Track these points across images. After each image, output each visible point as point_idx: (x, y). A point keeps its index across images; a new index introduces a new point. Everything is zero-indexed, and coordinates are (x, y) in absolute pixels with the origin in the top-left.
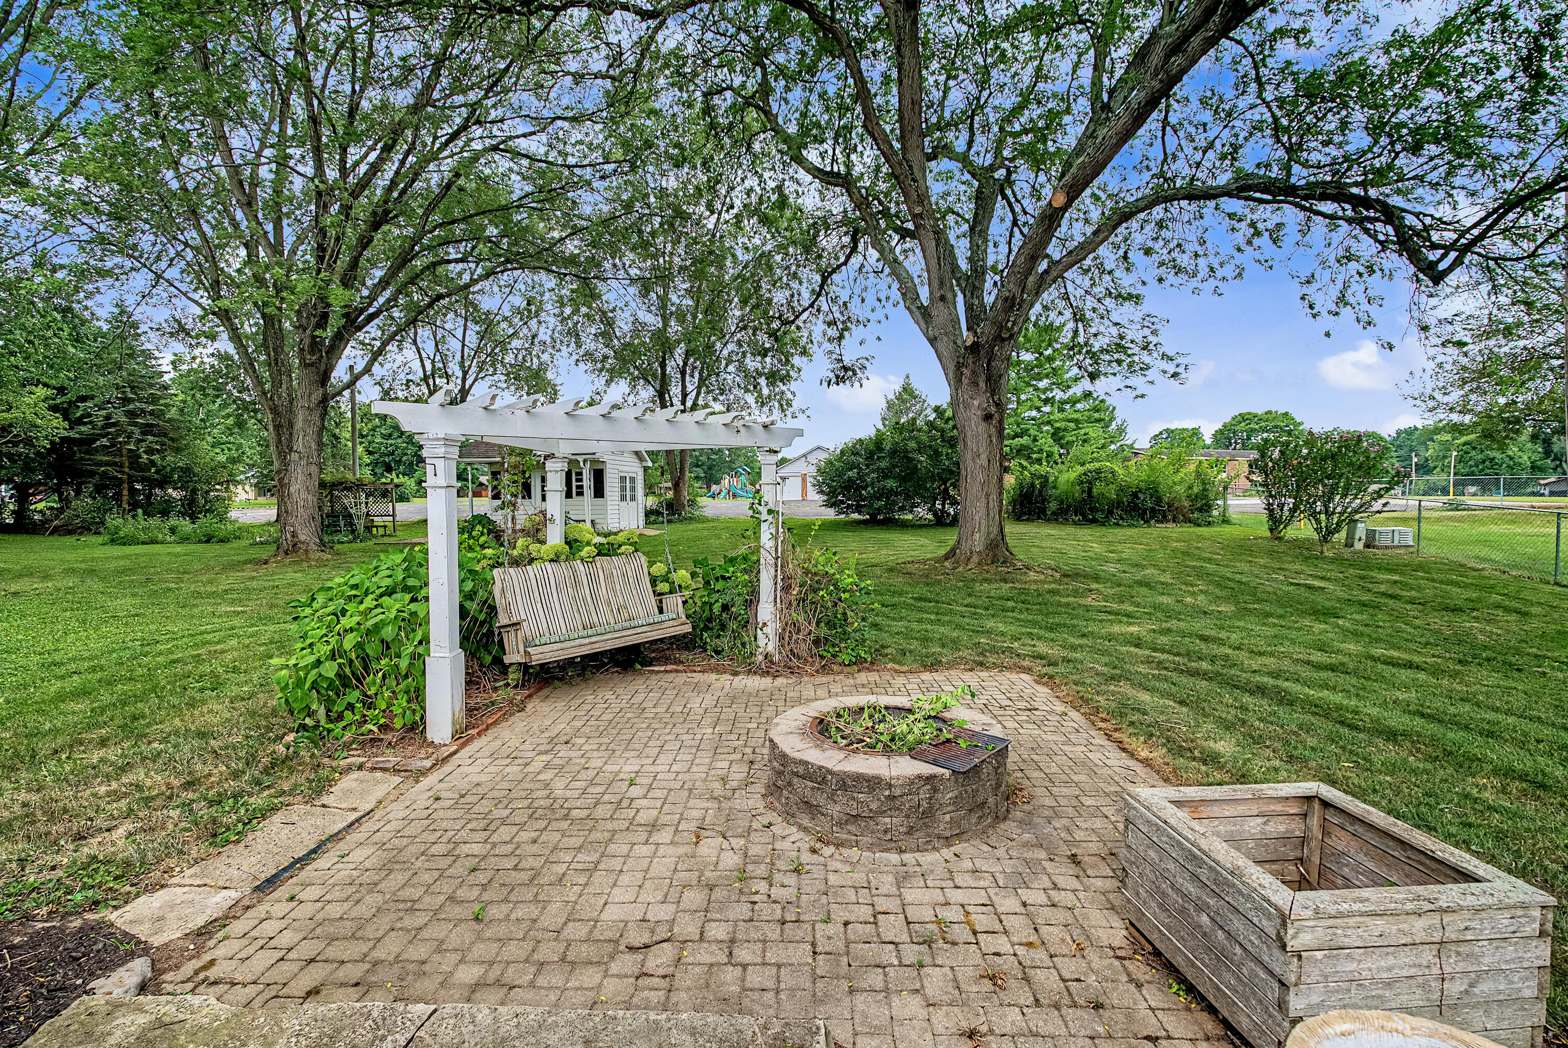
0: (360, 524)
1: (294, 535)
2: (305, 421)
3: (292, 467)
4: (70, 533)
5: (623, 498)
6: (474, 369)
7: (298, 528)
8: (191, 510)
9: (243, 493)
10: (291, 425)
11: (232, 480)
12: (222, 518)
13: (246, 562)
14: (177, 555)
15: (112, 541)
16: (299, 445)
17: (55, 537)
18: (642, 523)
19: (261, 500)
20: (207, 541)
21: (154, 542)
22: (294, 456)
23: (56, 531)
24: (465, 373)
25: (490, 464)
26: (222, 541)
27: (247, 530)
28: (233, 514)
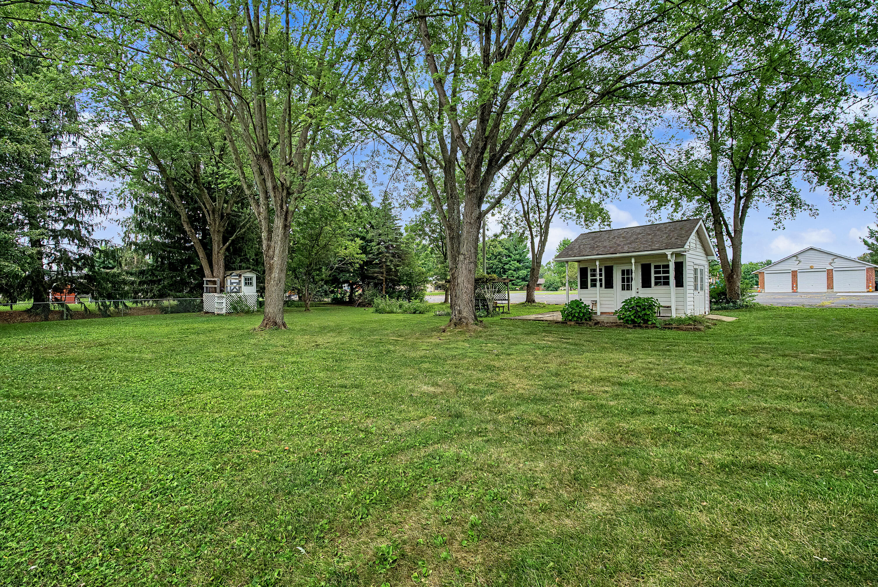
0: (491, 305)
1: (460, 312)
2: (468, 232)
3: (460, 265)
4: (364, 306)
5: (696, 289)
6: (554, 204)
7: (462, 307)
8: (409, 295)
9: (430, 288)
10: (459, 236)
11: (426, 281)
12: (421, 300)
13: (433, 330)
14: (400, 321)
15: (377, 311)
16: (463, 250)
17: (359, 308)
18: (707, 309)
19: (436, 291)
20: (414, 313)
21: (392, 312)
22: (461, 257)
23: (360, 305)
24: (549, 206)
25: (579, 261)
26: (420, 313)
27: (431, 307)
28: (426, 298)
